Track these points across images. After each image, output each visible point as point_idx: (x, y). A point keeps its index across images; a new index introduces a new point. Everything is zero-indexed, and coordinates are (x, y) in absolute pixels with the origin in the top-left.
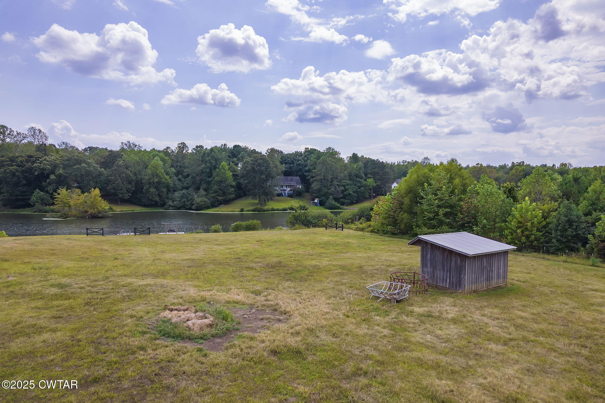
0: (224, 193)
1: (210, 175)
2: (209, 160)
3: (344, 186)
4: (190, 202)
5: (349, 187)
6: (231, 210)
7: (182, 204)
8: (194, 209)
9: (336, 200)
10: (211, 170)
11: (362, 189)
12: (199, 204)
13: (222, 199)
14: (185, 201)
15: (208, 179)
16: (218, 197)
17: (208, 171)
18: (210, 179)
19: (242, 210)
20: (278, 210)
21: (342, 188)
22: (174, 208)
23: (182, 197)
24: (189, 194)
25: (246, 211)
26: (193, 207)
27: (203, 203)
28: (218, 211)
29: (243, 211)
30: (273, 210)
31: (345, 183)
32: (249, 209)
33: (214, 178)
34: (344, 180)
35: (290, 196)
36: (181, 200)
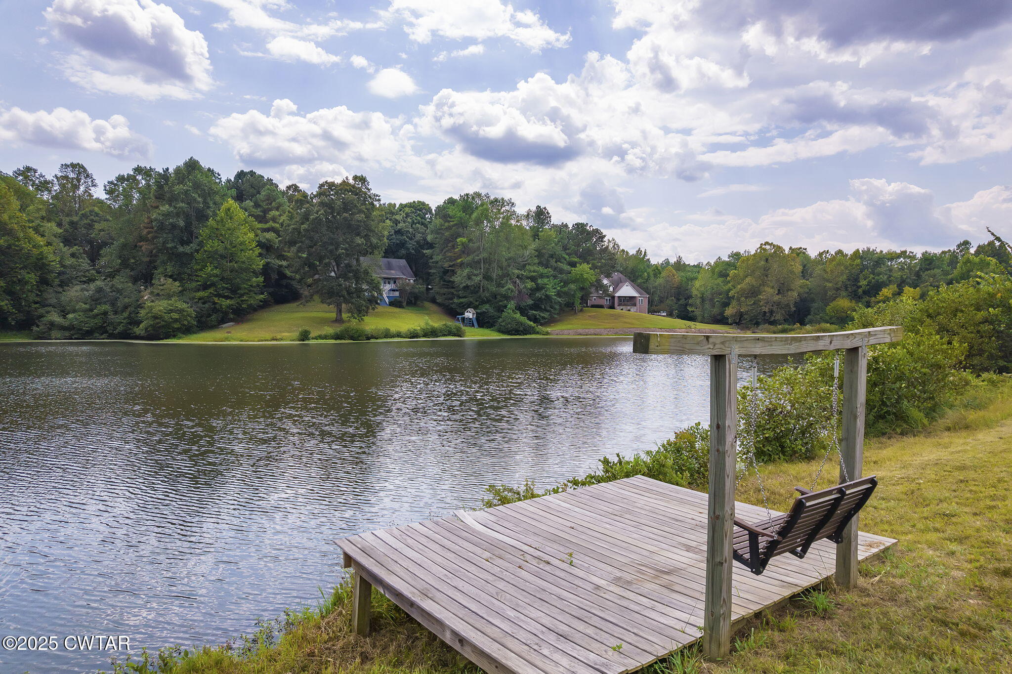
0: (234, 291)
1: (187, 235)
2: (186, 192)
3: (533, 279)
4: (126, 314)
5: (546, 280)
6: (268, 336)
7: (98, 321)
8: (143, 333)
9: (523, 311)
10: (188, 224)
11: (572, 286)
12: (161, 317)
13: (229, 307)
14: (105, 313)
15: (181, 249)
16: (216, 299)
17: (182, 223)
18: (187, 249)
19: (304, 336)
20: (399, 335)
21: (530, 284)
22: (67, 334)
23: (96, 300)
24: (119, 291)
25: (316, 338)
26: (139, 330)
27: (175, 316)
28: (227, 339)
29: (308, 340)
30: (387, 334)
31: (534, 271)
32: (323, 333)
33: (201, 244)
34: (529, 264)
35: (394, 303)
36: (91, 310)
